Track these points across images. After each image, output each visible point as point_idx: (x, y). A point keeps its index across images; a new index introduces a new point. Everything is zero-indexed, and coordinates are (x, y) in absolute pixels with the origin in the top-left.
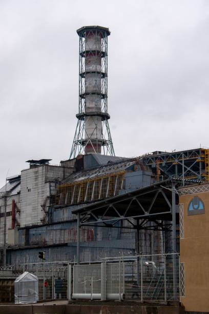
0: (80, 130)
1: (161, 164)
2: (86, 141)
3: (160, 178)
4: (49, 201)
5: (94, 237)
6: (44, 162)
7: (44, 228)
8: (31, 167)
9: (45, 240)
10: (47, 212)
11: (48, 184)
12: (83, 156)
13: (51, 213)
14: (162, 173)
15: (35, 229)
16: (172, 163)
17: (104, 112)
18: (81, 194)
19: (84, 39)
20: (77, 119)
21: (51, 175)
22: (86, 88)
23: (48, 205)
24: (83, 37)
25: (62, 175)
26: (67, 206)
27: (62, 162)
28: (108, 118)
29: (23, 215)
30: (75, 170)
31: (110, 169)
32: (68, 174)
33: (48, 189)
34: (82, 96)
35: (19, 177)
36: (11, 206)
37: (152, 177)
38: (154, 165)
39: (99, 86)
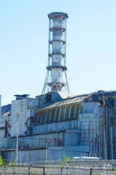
0: (48, 77)
1: (105, 98)
2: (52, 83)
3: (105, 107)
4: (29, 120)
6: (25, 96)
7: (29, 137)
8: (17, 99)
9: (28, 145)
10: (29, 127)
11: (29, 110)
12: (51, 92)
13: (32, 128)
14: (106, 104)
15: (22, 138)
16: (112, 98)
17: (64, 65)
18: (51, 117)
19: (52, 20)
20: (47, 70)
21: (31, 104)
22: (53, 50)
23: (29, 122)
25: (38, 104)
26: (42, 124)
27: (36, 97)
28: (66, 69)
29: (12, 129)
30: (46, 101)
31: (70, 101)
32: (41, 104)
33: (29, 113)
34: (50, 56)
35: (10, 105)
36: (5, 123)
37: (100, 106)
38: (100, 99)
39: (60, 48)
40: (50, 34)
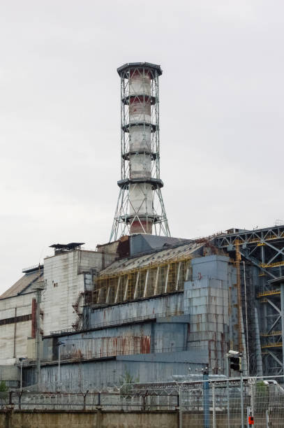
0: (122, 203)
1: (241, 246)
2: (131, 217)
3: (242, 264)
4: (83, 299)
5: (151, 348)
6: (73, 246)
7: (79, 336)
8: (57, 253)
9: (80, 352)
10: (81, 315)
11: (82, 276)
12: (129, 237)
13: (87, 316)
14: (243, 258)
15: (66, 338)
16: (256, 243)
17: (155, 177)
18: (128, 289)
19: (126, 81)
20: (119, 188)
21: (86, 264)
22: (131, 145)
23: (82, 303)
24: (126, 77)
25: (101, 263)
26: (109, 306)
27: (99, 246)
28: (161, 185)
29: (47, 319)
30: (118, 257)
31: (168, 254)
32: (108, 263)
33: (82, 283)
34: (125, 157)
35: (41, 267)
36: (31, 307)
37: (229, 263)
38: (230, 247)
39: (148, 143)
40: (123, 110)
